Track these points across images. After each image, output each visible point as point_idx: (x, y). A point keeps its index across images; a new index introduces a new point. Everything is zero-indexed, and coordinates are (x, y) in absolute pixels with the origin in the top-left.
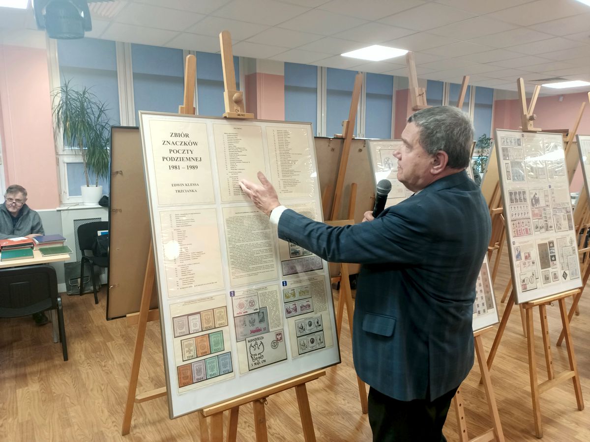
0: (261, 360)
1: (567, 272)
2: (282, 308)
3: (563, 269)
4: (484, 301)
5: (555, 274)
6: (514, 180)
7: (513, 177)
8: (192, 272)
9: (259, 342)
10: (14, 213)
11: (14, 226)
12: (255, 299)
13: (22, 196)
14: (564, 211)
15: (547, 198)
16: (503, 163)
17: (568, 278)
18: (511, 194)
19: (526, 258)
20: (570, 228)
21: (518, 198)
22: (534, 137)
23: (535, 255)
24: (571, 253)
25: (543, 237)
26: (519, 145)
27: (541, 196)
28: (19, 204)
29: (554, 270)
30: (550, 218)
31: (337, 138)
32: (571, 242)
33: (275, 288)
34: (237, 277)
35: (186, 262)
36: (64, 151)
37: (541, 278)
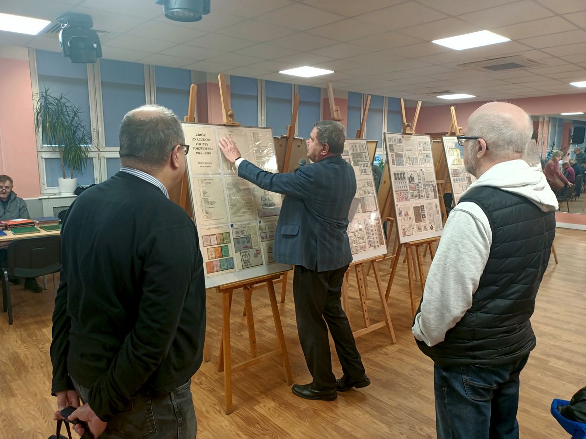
0: (249, 264)
1: (433, 226)
2: (259, 235)
3: (430, 224)
4: (378, 240)
5: (425, 226)
6: (397, 165)
7: (396, 163)
8: (211, 212)
9: (247, 253)
10: (4, 198)
11: (5, 208)
12: (244, 229)
13: (9, 183)
14: (431, 186)
15: (419, 178)
16: (390, 154)
17: (434, 229)
18: (395, 174)
19: (405, 215)
20: (436, 197)
21: (400, 177)
22: (410, 137)
23: (412, 214)
24: (436, 214)
25: (417, 202)
26: (401, 143)
27: (415, 176)
28: (8, 190)
29: (424, 224)
30: (422, 190)
31: (283, 137)
32: (436, 206)
33: (254, 224)
34: (234, 216)
35: (207, 206)
36: (42, 148)
37: (416, 229)
